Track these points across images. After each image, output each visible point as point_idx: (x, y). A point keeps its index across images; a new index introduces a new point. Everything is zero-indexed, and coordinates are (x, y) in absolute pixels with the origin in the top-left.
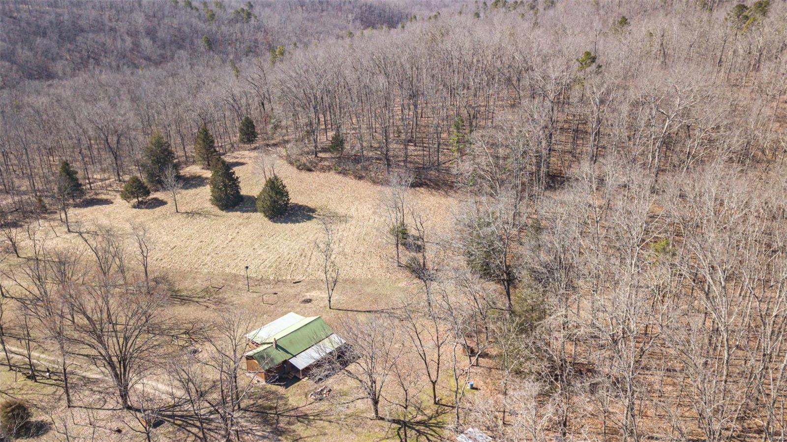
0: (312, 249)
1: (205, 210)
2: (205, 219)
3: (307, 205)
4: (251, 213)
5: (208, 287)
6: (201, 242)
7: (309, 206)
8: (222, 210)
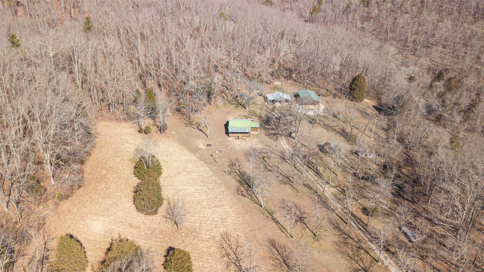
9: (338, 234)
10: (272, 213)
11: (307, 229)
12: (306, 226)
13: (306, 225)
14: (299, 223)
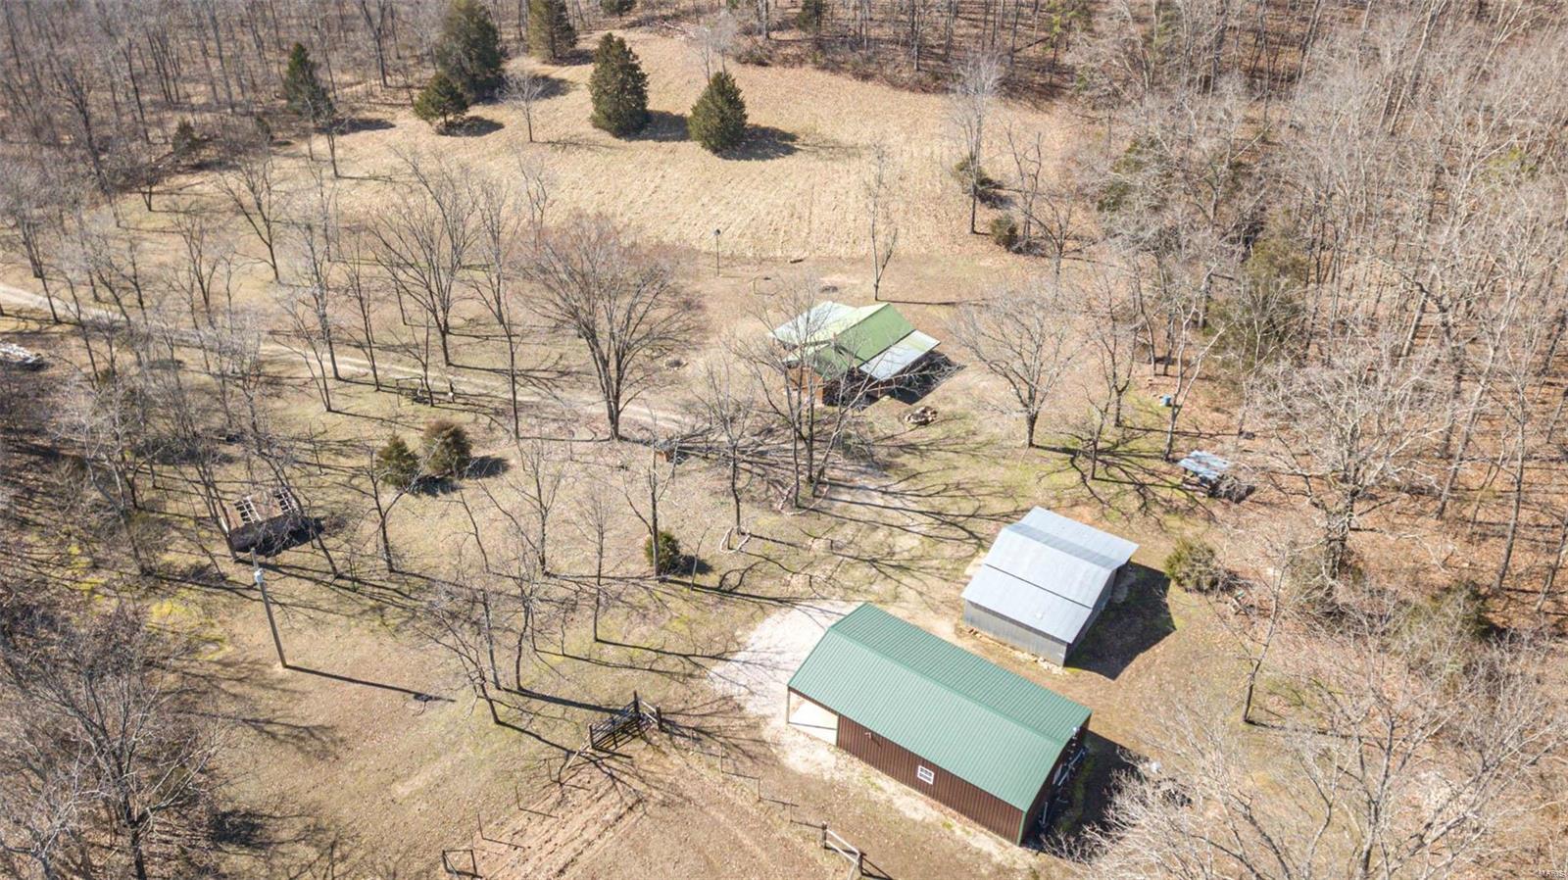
1: (584, 137)
2: (590, 153)
3: (776, 127)
4: (676, 143)
7: (782, 129)
8: (618, 137)
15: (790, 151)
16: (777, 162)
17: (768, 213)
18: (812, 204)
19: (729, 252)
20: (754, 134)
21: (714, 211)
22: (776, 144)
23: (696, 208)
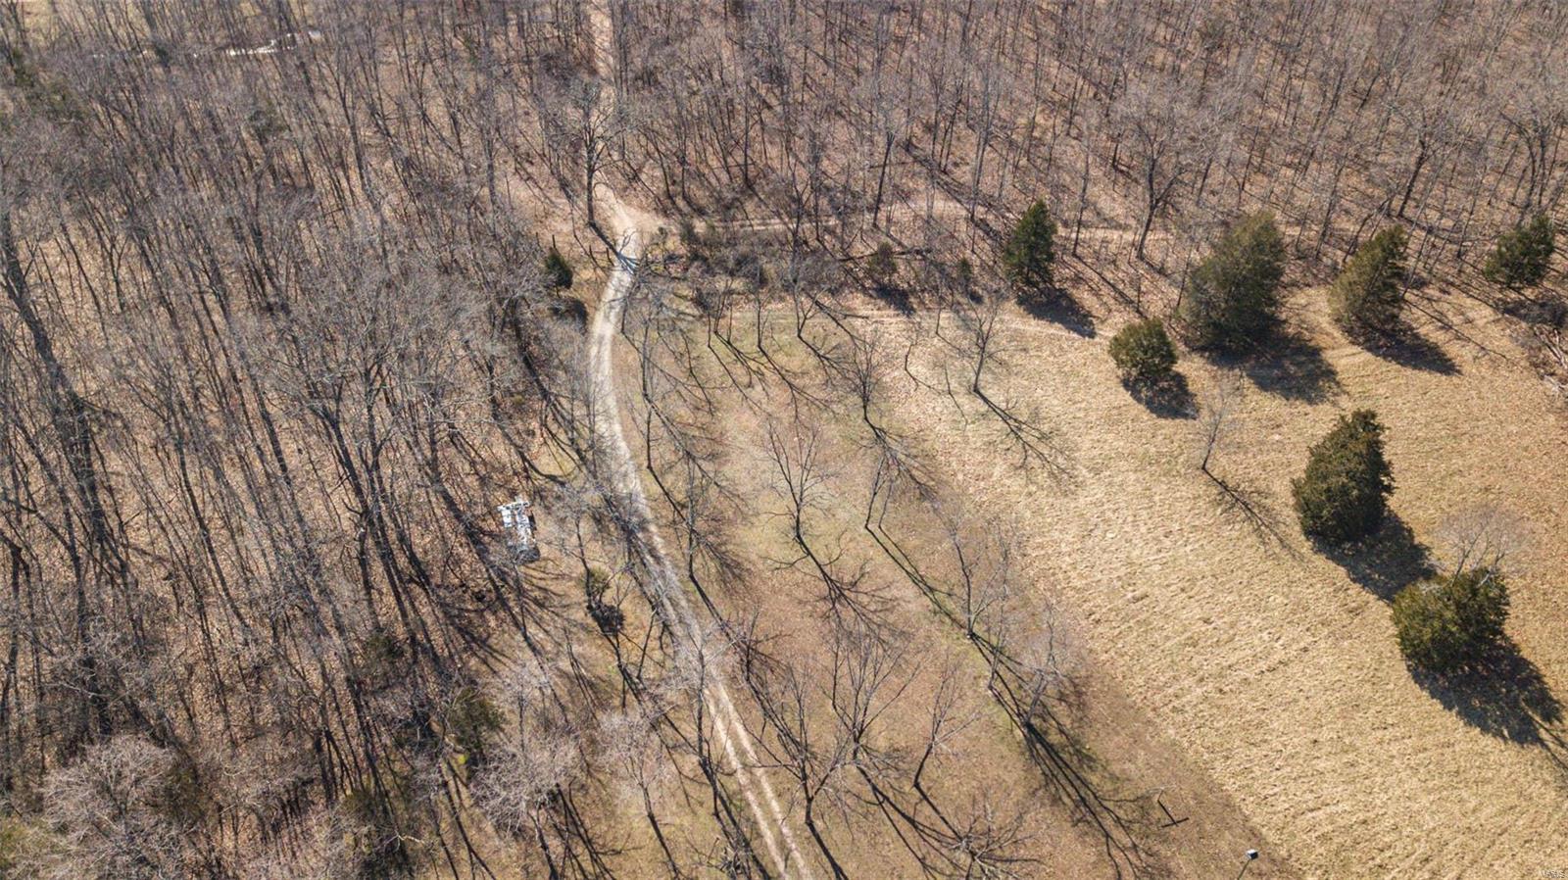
0: (1466, 862)
1: (1268, 502)
2: (1252, 539)
3: (1543, 670)
4: (1372, 597)
5: (1149, 798)
6: (1207, 621)
7: (1550, 682)
8: (1308, 533)
9: (730, 547)
10: (935, 613)
11: (822, 559)
12: (827, 569)
13: (825, 574)
14: (847, 579)
15: (1524, 735)
16: (1488, 742)
17: (1395, 828)
18: (1474, 862)
19: (1284, 853)
20: (1497, 660)
21: (1321, 765)
22: (1515, 704)
23: (1299, 741)
